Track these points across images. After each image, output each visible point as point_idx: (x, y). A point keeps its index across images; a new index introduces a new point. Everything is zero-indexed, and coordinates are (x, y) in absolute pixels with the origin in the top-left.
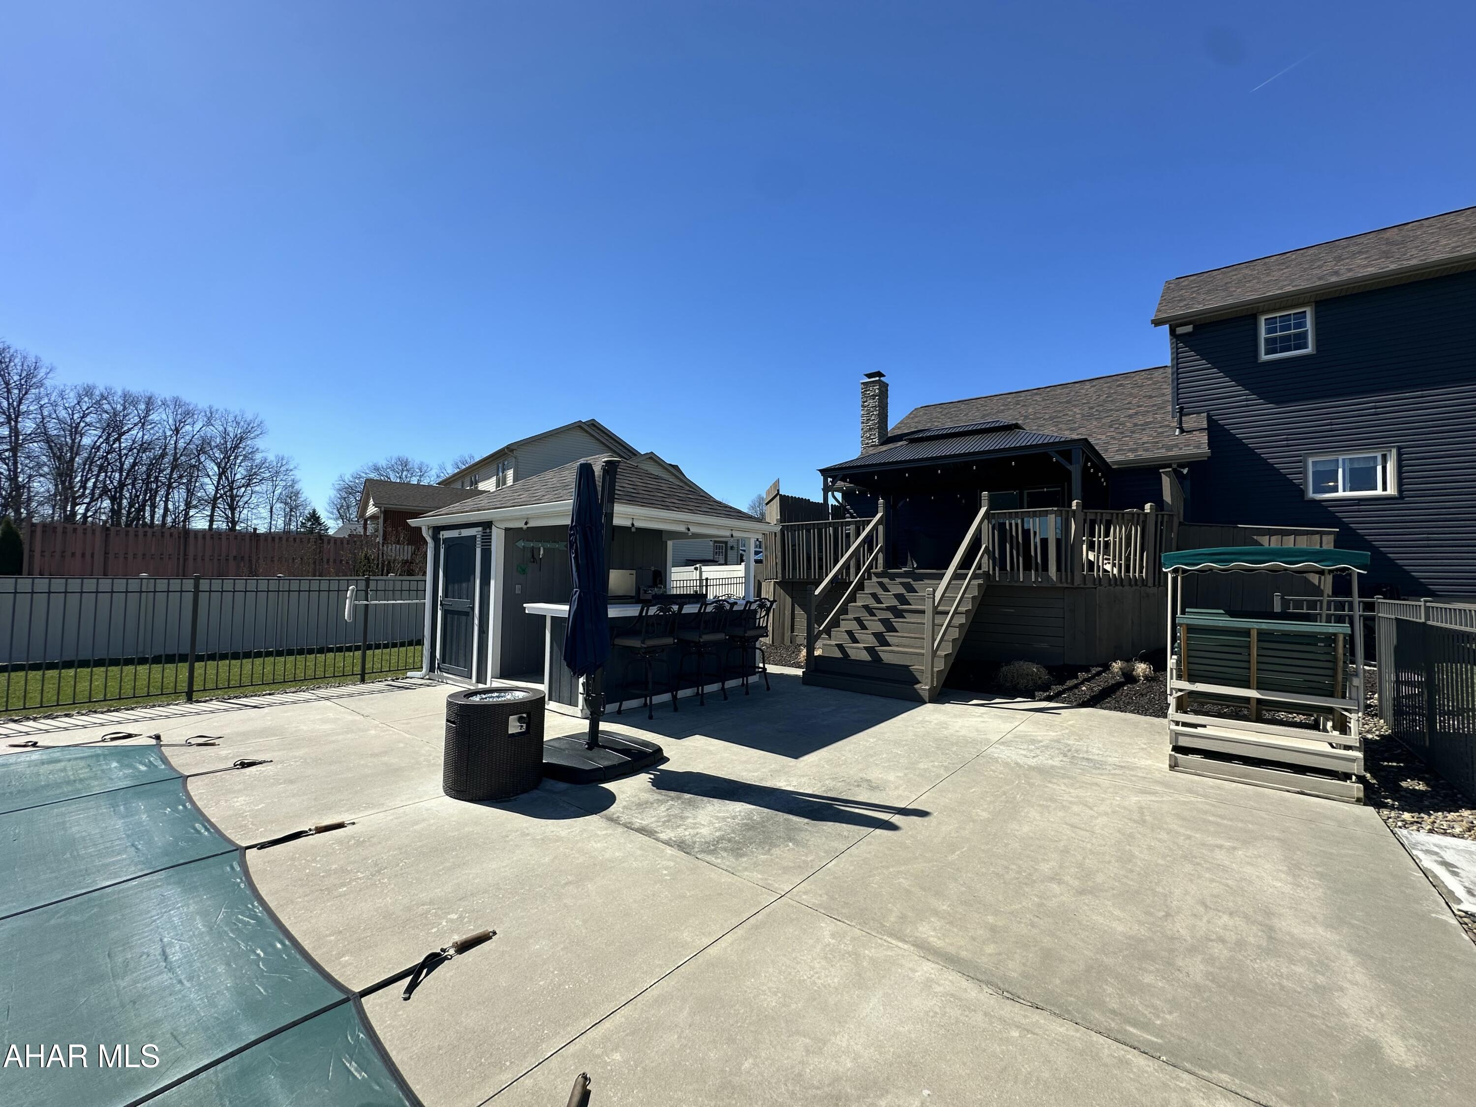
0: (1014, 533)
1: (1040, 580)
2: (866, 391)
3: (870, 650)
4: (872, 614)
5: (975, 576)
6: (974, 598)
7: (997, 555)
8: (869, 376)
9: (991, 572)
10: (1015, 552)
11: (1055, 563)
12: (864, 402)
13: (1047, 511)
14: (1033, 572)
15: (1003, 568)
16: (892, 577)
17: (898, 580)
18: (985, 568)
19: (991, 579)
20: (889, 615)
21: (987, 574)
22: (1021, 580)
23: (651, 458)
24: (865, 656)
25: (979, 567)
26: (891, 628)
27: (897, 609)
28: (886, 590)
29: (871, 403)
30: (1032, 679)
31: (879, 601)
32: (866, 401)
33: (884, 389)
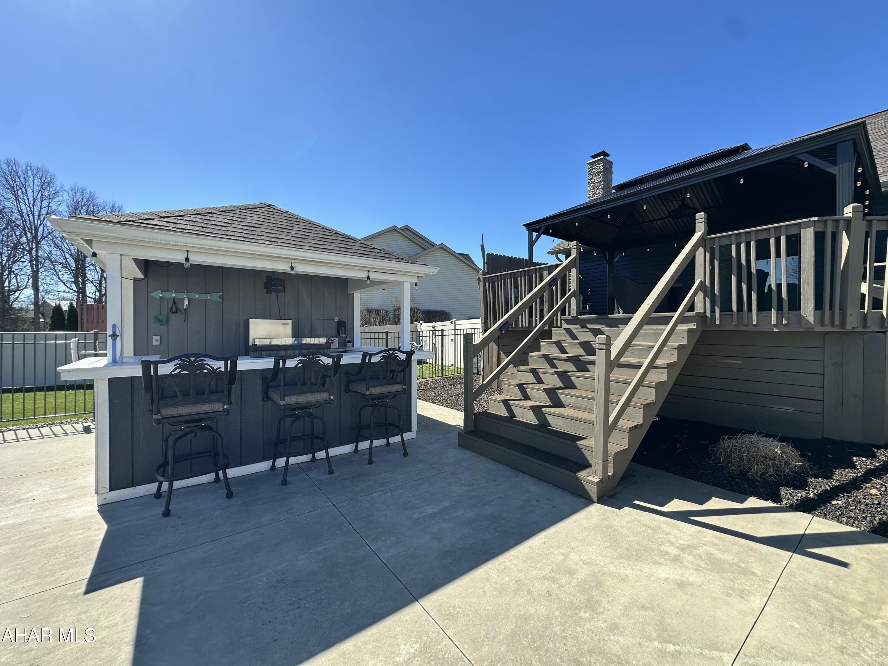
0: (743, 261)
1: (785, 322)
2: (592, 170)
3: (537, 410)
4: (553, 366)
5: (682, 320)
6: (681, 348)
7: (717, 292)
8: (594, 157)
9: (708, 314)
10: (744, 287)
11: (813, 297)
12: (590, 180)
13: (800, 223)
14: (773, 312)
15: (726, 308)
16: (583, 324)
17: (590, 326)
18: (699, 308)
19: (709, 323)
20: (569, 367)
21: (702, 317)
22: (754, 323)
23: (442, 248)
24: (530, 418)
25: (691, 307)
26: (569, 385)
27: (580, 360)
28: (574, 337)
29: (596, 179)
30: (773, 465)
31: (563, 351)
32: (592, 179)
33: (608, 166)
